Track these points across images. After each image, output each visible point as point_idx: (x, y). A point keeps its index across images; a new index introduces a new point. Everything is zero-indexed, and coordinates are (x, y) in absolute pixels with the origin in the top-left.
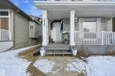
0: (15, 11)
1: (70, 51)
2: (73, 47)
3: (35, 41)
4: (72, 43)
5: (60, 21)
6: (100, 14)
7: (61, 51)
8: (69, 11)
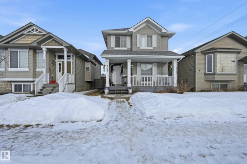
0: (76, 55)
1: (127, 90)
2: (130, 88)
3: (89, 85)
4: (129, 85)
5: (120, 64)
6: (155, 61)
7: (120, 90)
8: (127, 60)
